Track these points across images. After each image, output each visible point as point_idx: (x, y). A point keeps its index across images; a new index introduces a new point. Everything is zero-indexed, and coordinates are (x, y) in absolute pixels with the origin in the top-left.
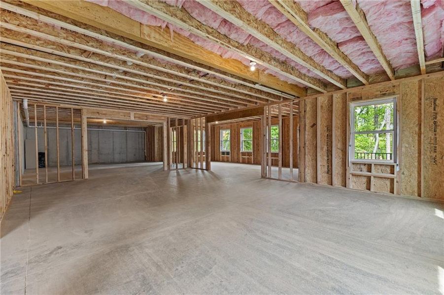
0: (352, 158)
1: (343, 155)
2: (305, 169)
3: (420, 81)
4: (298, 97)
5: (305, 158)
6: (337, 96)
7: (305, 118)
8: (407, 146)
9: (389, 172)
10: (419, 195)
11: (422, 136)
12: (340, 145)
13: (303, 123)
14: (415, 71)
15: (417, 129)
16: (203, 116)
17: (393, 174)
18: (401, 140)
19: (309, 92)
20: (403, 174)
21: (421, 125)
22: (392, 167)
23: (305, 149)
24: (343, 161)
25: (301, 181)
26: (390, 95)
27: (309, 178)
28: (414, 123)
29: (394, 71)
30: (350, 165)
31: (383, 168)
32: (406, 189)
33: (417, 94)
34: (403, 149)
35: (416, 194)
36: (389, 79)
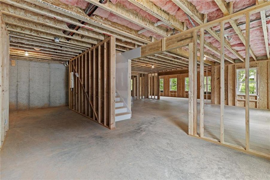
0: (237, 93)
1: (233, 92)
2: (214, 98)
3: (268, 62)
4: (210, 66)
5: (214, 93)
6: (230, 66)
7: (214, 75)
8: (262, 88)
9: (255, 99)
10: (268, 108)
11: (269, 84)
12: (231, 88)
13: (213, 77)
14: (265, 58)
15: (266, 81)
16: (156, 73)
17: (257, 100)
18: (260, 85)
19: (216, 63)
20: (261, 99)
21: (268, 80)
22: (256, 97)
23: (214, 89)
24: (233, 94)
25: (212, 104)
26: (254, 67)
27: (216, 102)
28: (265, 79)
29: (256, 57)
30: (237, 96)
31: (252, 97)
32: (262, 106)
33: (266, 67)
34: (261, 89)
35: (267, 108)
36: (254, 60)
